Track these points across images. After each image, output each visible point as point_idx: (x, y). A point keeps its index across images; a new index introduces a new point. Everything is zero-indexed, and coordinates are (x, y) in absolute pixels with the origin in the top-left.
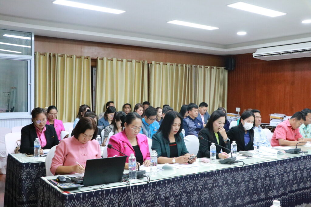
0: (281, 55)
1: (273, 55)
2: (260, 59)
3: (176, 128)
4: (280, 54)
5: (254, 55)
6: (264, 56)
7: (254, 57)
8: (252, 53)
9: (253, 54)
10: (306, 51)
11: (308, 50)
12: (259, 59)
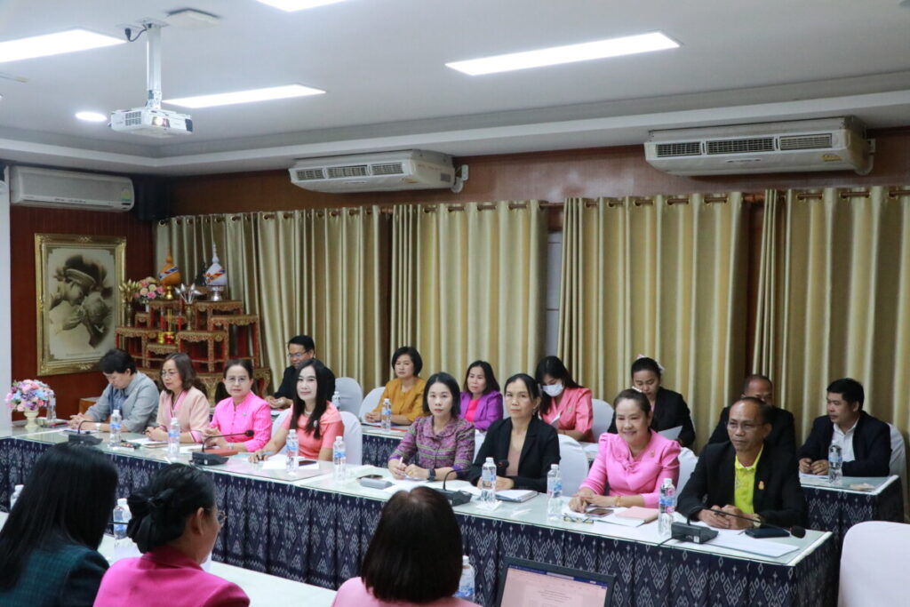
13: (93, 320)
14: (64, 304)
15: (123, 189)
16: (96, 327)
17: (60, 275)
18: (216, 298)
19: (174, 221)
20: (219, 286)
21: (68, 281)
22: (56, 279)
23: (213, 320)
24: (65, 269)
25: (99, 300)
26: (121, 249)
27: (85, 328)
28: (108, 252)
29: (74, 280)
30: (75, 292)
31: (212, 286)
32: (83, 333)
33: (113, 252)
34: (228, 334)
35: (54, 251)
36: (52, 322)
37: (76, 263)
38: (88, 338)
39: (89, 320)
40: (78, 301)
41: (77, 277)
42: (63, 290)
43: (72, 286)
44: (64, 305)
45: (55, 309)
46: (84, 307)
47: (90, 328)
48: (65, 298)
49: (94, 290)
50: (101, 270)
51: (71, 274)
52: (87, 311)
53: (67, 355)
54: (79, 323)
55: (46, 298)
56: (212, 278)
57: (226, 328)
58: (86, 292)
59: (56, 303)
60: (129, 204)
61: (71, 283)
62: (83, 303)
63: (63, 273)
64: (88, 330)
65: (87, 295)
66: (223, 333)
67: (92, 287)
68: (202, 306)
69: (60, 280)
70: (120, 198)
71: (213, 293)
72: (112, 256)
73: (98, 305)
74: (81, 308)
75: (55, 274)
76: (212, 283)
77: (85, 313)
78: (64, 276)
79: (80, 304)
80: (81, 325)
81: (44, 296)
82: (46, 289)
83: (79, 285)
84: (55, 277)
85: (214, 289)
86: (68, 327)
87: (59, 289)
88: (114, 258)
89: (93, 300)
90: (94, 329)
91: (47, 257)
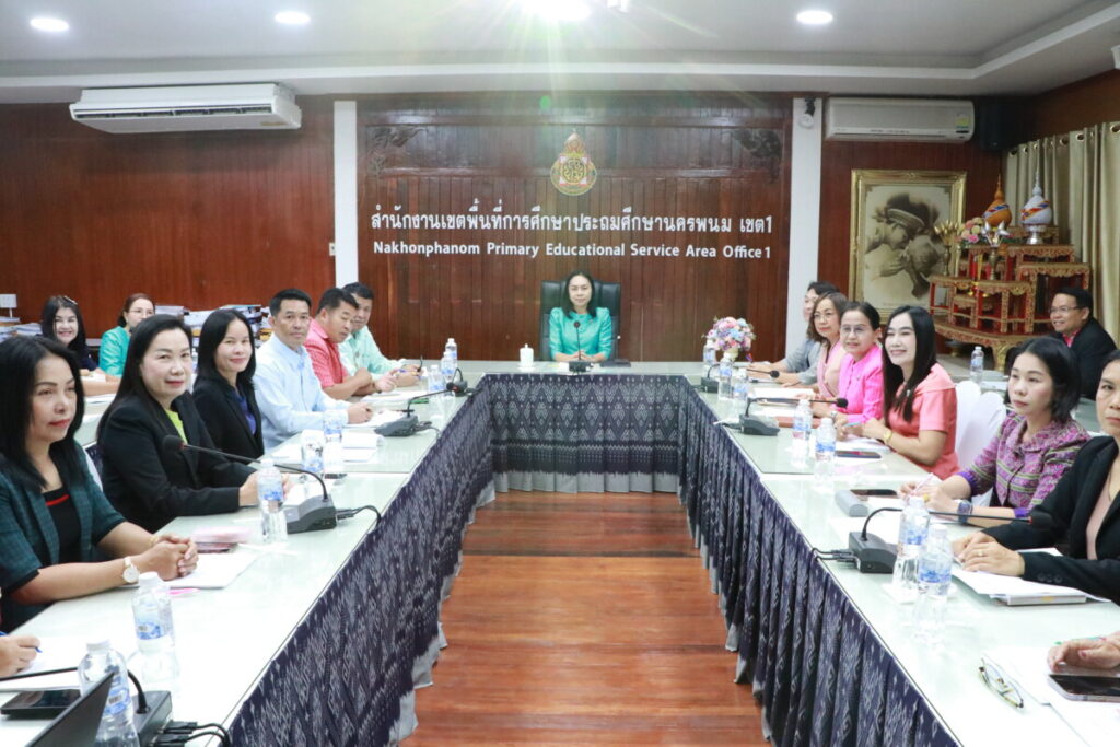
0: (175, 117)
1: (145, 114)
2: (92, 126)
3: (56, 405)
4: (171, 113)
5: (75, 109)
6: (114, 115)
7: (74, 117)
8: (68, 104)
9: (72, 107)
10: (255, 109)
11: (260, 109)
12: (88, 124)
13: (918, 267)
14: (883, 247)
15: (958, 115)
16: (923, 276)
17: (880, 215)
18: (1033, 240)
19: (1023, 148)
20: (1038, 225)
21: (889, 222)
22: (875, 221)
23: (1022, 268)
24: (886, 209)
25: (928, 245)
26: (960, 187)
27: (907, 275)
28: (942, 190)
29: (898, 221)
30: (897, 234)
31: (1030, 225)
32: (904, 281)
33: (948, 190)
34: (1034, 287)
35: (874, 189)
36: (867, 267)
37: (901, 202)
38: (912, 287)
39: (914, 267)
40: (901, 245)
41: (901, 218)
42: (883, 233)
43: (894, 228)
44: (883, 250)
45: (872, 252)
46: (908, 252)
47: (914, 276)
48: (885, 241)
49: (922, 233)
50: (931, 211)
51: (894, 215)
52: (912, 257)
53: (885, 304)
54: (901, 269)
55: (862, 239)
56: (1027, 214)
57: (1034, 279)
58: (911, 234)
59: (874, 246)
60: (966, 132)
61: (893, 225)
62: (907, 248)
63: (883, 213)
64: (912, 278)
65: (913, 239)
66: (1028, 285)
67: (919, 230)
68: (1013, 250)
69: (879, 221)
70: (956, 125)
71: (1030, 234)
72: (947, 195)
73: (926, 251)
74: (904, 253)
75: (875, 214)
76: (1027, 221)
77: (908, 259)
78: (885, 216)
79: (903, 248)
80: (904, 271)
81: (859, 238)
82: (862, 230)
83: (902, 226)
84: (873, 217)
85: (1032, 229)
86: (886, 274)
87: (878, 231)
88: (950, 197)
89: (919, 245)
90: (919, 277)
91: (866, 195)
